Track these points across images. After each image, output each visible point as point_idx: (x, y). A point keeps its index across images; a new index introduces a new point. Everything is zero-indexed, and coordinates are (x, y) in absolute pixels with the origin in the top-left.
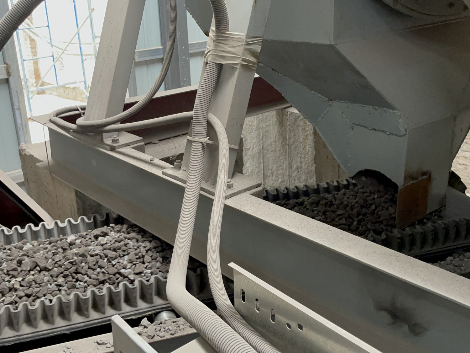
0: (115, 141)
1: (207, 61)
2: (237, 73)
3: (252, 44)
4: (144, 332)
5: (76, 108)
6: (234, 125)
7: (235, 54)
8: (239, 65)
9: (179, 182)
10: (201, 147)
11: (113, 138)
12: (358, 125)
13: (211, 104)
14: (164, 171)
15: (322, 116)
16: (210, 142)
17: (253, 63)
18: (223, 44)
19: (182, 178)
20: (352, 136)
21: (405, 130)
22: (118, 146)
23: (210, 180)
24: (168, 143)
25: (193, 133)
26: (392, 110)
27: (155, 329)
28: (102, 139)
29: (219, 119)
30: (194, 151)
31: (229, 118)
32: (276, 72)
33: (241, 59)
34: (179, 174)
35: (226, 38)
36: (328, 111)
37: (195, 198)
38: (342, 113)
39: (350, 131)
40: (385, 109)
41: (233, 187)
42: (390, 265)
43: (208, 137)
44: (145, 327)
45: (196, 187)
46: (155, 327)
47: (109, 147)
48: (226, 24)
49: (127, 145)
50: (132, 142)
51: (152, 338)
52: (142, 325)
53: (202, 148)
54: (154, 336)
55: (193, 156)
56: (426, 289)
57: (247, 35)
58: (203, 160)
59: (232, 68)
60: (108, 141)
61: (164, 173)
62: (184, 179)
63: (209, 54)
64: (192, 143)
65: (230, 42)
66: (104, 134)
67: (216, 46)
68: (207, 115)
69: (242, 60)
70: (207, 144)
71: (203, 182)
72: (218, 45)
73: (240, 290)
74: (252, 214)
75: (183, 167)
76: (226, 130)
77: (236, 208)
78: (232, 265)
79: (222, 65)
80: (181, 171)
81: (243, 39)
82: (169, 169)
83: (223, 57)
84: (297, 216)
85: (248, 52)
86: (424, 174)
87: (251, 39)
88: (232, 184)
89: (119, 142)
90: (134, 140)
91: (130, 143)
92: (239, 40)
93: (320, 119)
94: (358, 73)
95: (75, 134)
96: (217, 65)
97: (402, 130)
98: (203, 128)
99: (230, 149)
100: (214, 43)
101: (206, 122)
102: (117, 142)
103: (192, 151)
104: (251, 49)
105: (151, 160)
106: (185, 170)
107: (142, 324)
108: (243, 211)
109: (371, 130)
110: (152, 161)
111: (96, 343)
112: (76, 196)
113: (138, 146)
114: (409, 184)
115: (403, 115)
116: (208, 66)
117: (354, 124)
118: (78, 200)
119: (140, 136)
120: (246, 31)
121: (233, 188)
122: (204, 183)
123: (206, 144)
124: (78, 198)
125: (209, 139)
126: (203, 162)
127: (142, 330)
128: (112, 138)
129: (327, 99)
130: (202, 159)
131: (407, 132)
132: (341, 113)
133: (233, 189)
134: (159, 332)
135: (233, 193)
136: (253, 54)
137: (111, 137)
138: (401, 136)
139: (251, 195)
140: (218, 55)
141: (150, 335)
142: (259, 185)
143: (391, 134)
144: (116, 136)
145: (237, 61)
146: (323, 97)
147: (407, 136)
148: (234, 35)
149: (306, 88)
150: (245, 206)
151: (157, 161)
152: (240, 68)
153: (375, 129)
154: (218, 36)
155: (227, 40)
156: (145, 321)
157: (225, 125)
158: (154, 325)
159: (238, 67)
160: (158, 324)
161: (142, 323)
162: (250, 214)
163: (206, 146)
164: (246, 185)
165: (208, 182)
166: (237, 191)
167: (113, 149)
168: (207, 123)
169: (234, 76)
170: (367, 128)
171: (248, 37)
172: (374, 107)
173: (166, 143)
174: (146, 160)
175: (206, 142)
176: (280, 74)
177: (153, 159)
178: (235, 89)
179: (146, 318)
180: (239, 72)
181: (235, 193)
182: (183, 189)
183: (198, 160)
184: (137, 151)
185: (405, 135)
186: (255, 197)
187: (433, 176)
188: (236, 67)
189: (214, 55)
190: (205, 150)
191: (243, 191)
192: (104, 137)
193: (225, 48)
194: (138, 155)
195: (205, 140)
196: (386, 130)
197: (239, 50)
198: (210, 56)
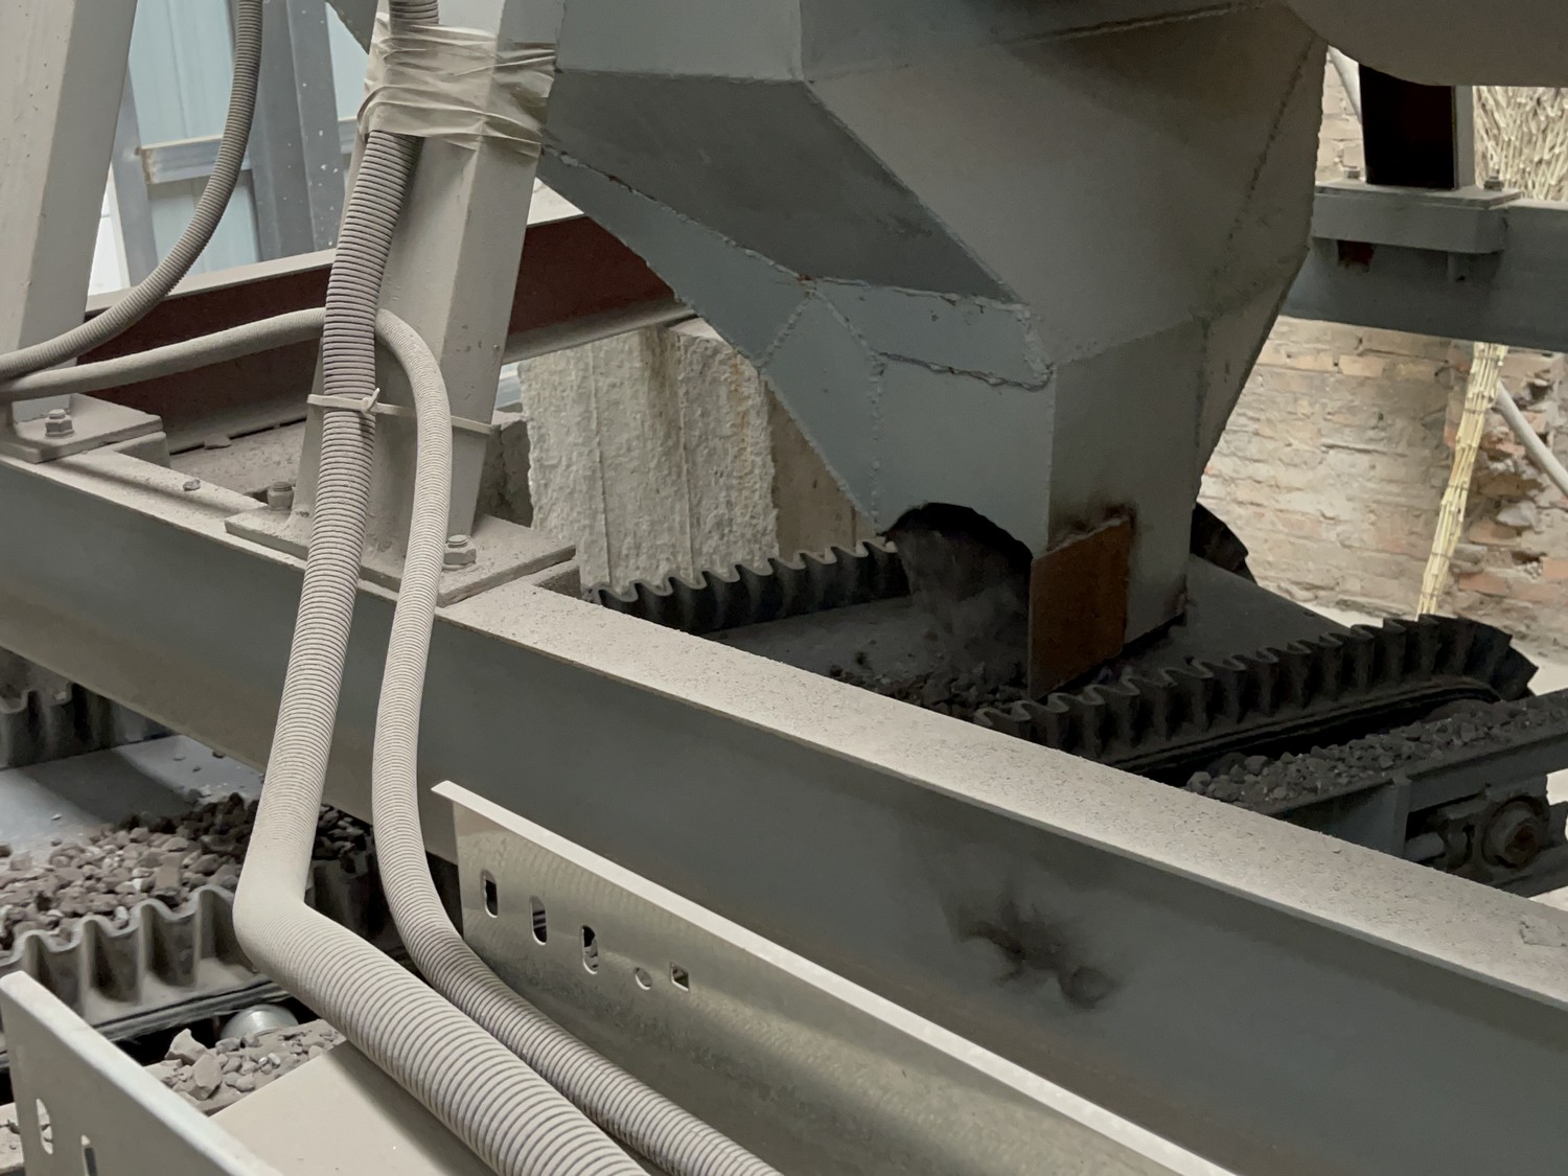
0: (56, 429)
1: (367, 128)
2: (471, 169)
3: (521, 67)
4: (183, 1078)
6: (469, 348)
7: (462, 103)
8: (479, 138)
9: (288, 556)
10: (357, 426)
11: (51, 418)
12: (898, 358)
13: (389, 279)
14: (233, 519)
15: (780, 334)
16: (386, 408)
17: (528, 134)
18: (420, 67)
19: (295, 541)
20: (880, 395)
21: (1048, 367)
22: (69, 445)
24: (263, 443)
25: (326, 379)
26: (1003, 302)
27: (222, 1067)
28: (10, 424)
29: (417, 329)
31: (450, 325)
32: (623, 186)
33: (484, 119)
34: (284, 528)
35: (430, 49)
36: (800, 314)
37: (340, 603)
38: (847, 320)
39: (875, 379)
40: (981, 300)
41: (474, 562)
42: (992, 778)
43: (378, 390)
44: (186, 1061)
45: (341, 563)
46: (222, 1058)
47: (35, 451)
48: (426, 1)
49: (105, 441)
50: (119, 433)
51: (212, 1095)
52: (173, 1057)
53: (359, 432)
54: (218, 1088)
55: (327, 461)
56: (1105, 844)
57: (500, 37)
58: (366, 471)
59: (455, 149)
60: (33, 431)
61: (231, 529)
62: (303, 542)
63: (371, 105)
64: (326, 416)
65: (442, 62)
66: (17, 405)
67: (395, 75)
68: (372, 317)
69: (487, 123)
70: (379, 416)
71: (371, 549)
72: (402, 73)
73: (478, 873)
74: (539, 646)
75: (297, 503)
76: (442, 366)
77: (485, 629)
78: (446, 789)
79: (419, 141)
80: (293, 518)
81: (486, 51)
82: (254, 518)
83: (423, 115)
84: (691, 646)
85: (509, 96)
86: (1113, 511)
87: (514, 49)
88: (473, 553)
89: (72, 433)
90: (127, 426)
91: (113, 434)
92: (474, 54)
93: (776, 343)
94: (887, 178)
96: (403, 142)
97: (1039, 366)
98: (363, 361)
99: (457, 431)
100: (389, 66)
101: (373, 342)
102: (66, 431)
103: (327, 444)
104: (518, 85)
105: (186, 490)
106: (307, 514)
107: (176, 1052)
108: (511, 637)
109: (939, 372)
110: (191, 493)
111: (6, 1130)
113: (142, 446)
114: (1066, 544)
115: (1039, 318)
116: (368, 146)
117: (885, 354)
119: (148, 412)
120: (498, 23)
121: (474, 566)
122: (372, 552)
123: (373, 418)
125: (381, 399)
126: (366, 478)
127: (174, 1073)
128: (48, 420)
129: (796, 275)
130: (361, 469)
131: (1051, 373)
132: (843, 322)
133: (476, 569)
134: (235, 1074)
135: (474, 584)
136: (526, 102)
137: (42, 417)
138: (1033, 388)
139: (540, 586)
140: (405, 107)
141: (202, 1088)
142: (568, 554)
143: (1004, 382)
144: (62, 411)
145: (471, 125)
146: (781, 268)
147: (1052, 388)
148: (455, 38)
149: (725, 239)
150: (517, 622)
151: (207, 491)
152: (480, 152)
153: (951, 370)
154: (399, 42)
155: (434, 55)
156: (184, 1042)
157: (440, 348)
158: (218, 1053)
159: (475, 146)
160: (231, 1048)
161: (175, 1048)
162: (535, 646)
163: (373, 425)
164: (520, 556)
166: (489, 575)
167: (50, 456)
168: (375, 346)
169: (462, 179)
170: (927, 366)
171: (504, 43)
172: (947, 296)
173: (254, 446)
174: (169, 490)
175: (373, 411)
176: (635, 192)
177: (195, 485)
178: (468, 223)
179: (187, 1031)
180: (478, 167)
181: (482, 580)
182: (297, 576)
183: (346, 471)
184: (136, 460)
185: (1045, 384)
186: (553, 593)
187: (1143, 517)
188: (465, 146)
189: (389, 107)
190: (371, 437)
191: (512, 576)
192: (16, 415)
193: (427, 83)
194: (142, 474)
195: (367, 402)
196: (987, 372)
197: (476, 89)
198: (378, 111)
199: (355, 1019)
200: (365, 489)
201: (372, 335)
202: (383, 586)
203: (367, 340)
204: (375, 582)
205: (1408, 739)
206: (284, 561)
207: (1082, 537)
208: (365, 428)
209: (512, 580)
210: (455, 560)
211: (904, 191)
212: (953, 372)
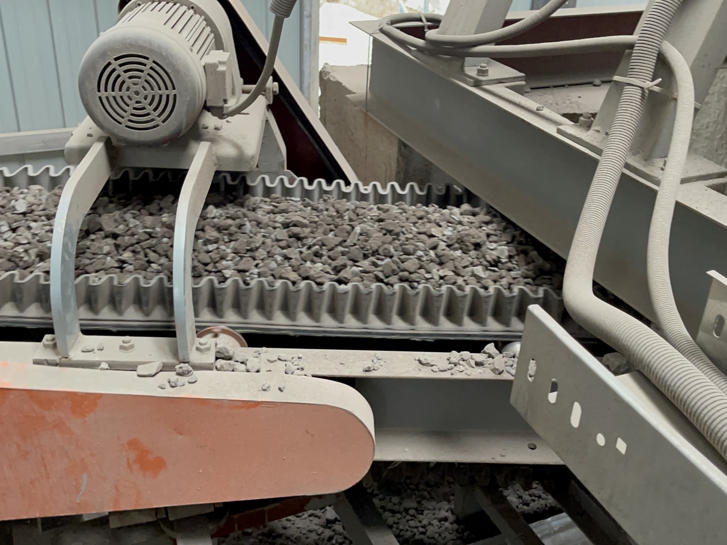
0: (483, 72)
4: (489, 363)
5: (418, 16)
6: (704, 66)
9: (585, 149)
10: (640, 95)
11: (481, 67)
14: (561, 127)
16: (658, 89)
19: (591, 142)
22: (486, 80)
23: (641, 151)
25: (630, 70)
27: (506, 363)
28: (462, 67)
29: (682, 53)
30: (626, 100)
31: (699, 53)
34: (587, 136)
44: (490, 356)
46: (505, 359)
47: (472, 80)
49: (500, 81)
50: (507, 79)
51: (500, 374)
52: (485, 353)
53: (640, 98)
54: (503, 371)
55: (622, 108)
58: (639, 117)
60: (471, 71)
61: (559, 131)
62: (595, 144)
64: (626, 87)
66: (467, 59)
68: (660, 43)
74: (709, 216)
75: (594, 125)
76: (691, 70)
78: (713, 273)
80: (591, 132)
82: (569, 127)
89: (487, 75)
90: (510, 76)
91: (504, 79)
95: (419, 55)
98: (650, 64)
101: (657, 55)
105: (538, 110)
106: (599, 131)
107: (487, 351)
108: (695, 209)
110: (540, 111)
111: (417, 362)
112: (398, 152)
113: (516, 86)
118: (400, 159)
119: (520, 71)
123: (647, 92)
124: (401, 156)
125: (657, 85)
126: (638, 120)
127: (486, 360)
128: (479, 68)
134: (510, 367)
137: (475, 66)
139: (708, 187)
141: (497, 369)
144: (485, 65)
150: (697, 201)
151: (546, 112)
156: (490, 348)
157: (691, 63)
158: (503, 357)
160: (509, 356)
161: (487, 349)
163: (647, 95)
165: (637, 154)
167: (477, 84)
168: (657, 58)
174: (530, 109)
175: (650, 89)
177: (542, 109)
178: (722, 4)
179: (493, 344)
183: (630, 115)
184: (514, 92)
186: (715, 191)
190: (645, 101)
191: (695, 180)
192: (466, 63)
194: (517, 99)
195: (648, 84)
200: (636, 125)
201: (657, 52)
208: (643, 96)
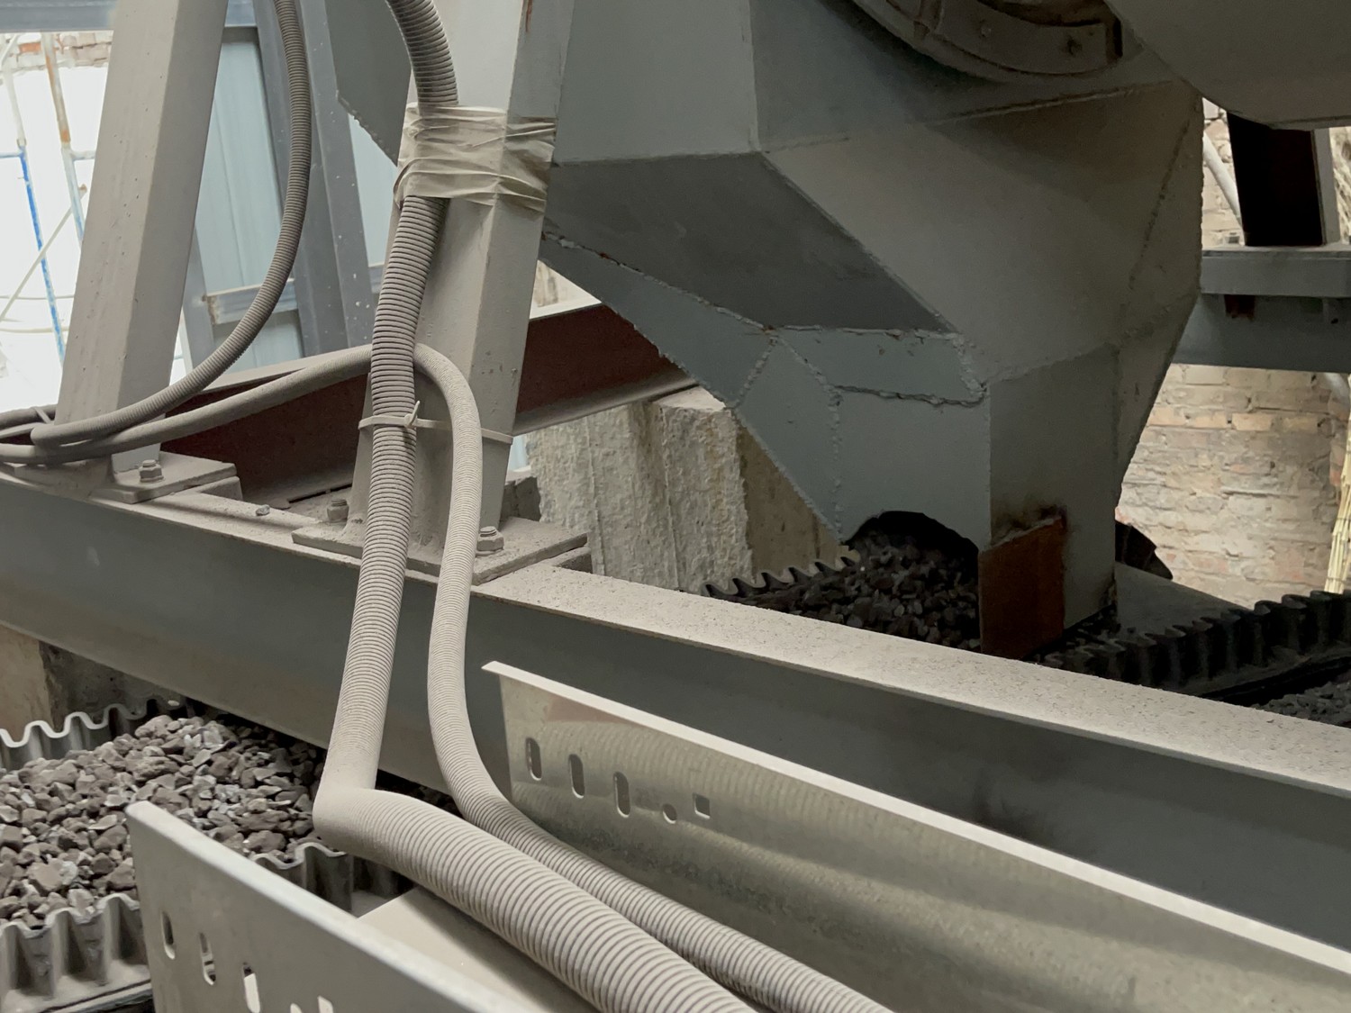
0: (148, 475)
1: (402, 196)
2: (489, 222)
3: (527, 137)
5: (32, 414)
6: (492, 371)
7: (480, 168)
8: (495, 196)
9: (346, 556)
10: (401, 439)
11: (144, 467)
12: (852, 389)
13: (423, 319)
14: (298, 532)
15: (750, 378)
16: (425, 423)
17: (536, 192)
18: (443, 141)
19: (351, 543)
20: (838, 423)
21: (982, 386)
22: (160, 488)
23: (434, 535)
26: (940, 333)
28: (110, 474)
29: (449, 357)
30: (379, 453)
31: (476, 353)
32: (612, 262)
33: (498, 180)
34: (342, 535)
35: (451, 126)
36: (765, 360)
37: (392, 583)
38: (806, 360)
39: (831, 409)
40: (921, 333)
41: (502, 549)
43: (418, 402)
47: (131, 493)
48: (448, 86)
49: (188, 485)
50: (200, 478)
53: (403, 444)
55: (377, 469)
57: (509, 111)
58: (410, 476)
59: (475, 207)
60: (130, 479)
61: (297, 539)
62: (358, 544)
63: (404, 176)
64: (375, 432)
65: (464, 136)
66: (116, 457)
67: (424, 150)
68: (411, 349)
69: (501, 183)
70: (420, 430)
71: (415, 544)
72: (430, 148)
73: (524, 739)
74: (559, 609)
75: (352, 513)
76: (470, 382)
77: (514, 599)
78: (494, 667)
79: (446, 201)
80: (349, 525)
81: (498, 125)
83: (448, 180)
84: (690, 602)
85: (518, 161)
86: (1046, 512)
87: (521, 122)
88: (501, 541)
89: (162, 478)
90: (207, 472)
91: (195, 479)
92: (489, 128)
93: (746, 385)
94: (835, 231)
95: (31, 473)
96: (431, 203)
97: (974, 385)
99: (486, 441)
100: (419, 142)
101: (412, 370)
102: (157, 477)
103: (376, 455)
104: (525, 151)
105: (259, 515)
106: (361, 521)
108: (537, 604)
109: (889, 398)
110: (262, 517)
112: (45, 667)
113: (219, 487)
114: (1006, 540)
115: (971, 344)
116: (403, 214)
117: (840, 387)
118: (53, 680)
119: (224, 461)
120: (508, 101)
121: (502, 552)
122: (416, 546)
123: (415, 433)
124: (52, 672)
125: (420, 414)
126: (410, 482)
128: (141, 468)
129: (761, 326)
130: (406, 474)
131: (985, 390)
132: (803, 363)
133: (505, 554)
135: (504, 565)
136: (532, 165)
137: (137, 468)
138: (971, 405)
139: (560, 566)
140: (434, 174)
142: (580, 542)
143: (946, 402)
144: (153, 461)
145: (486, 186)
146: (748, 321)
147: (987, 402)
148: (472, 116)
149: (699, 299)
150: (540, 592)
151: (274, 515)
152: (497, 207)
153: (898, 396)
154: (426, 121)
155: (455, 130)
157: (468, 372)
159: (491, 202)
162: (557, 609)
163: (415, 438)
164: (541, 544)
166: (515, 558)
167: (144, 497)
168: (414, 372)
169: (482, 229)
170: (877, 394)
171: (513, 117)
172: (890, 331)
174: (244, 516)
175: (414, 425)
176: (622, 265)
177: (266, 511)
178: (488, 265)
180: (495, 219)
181: (509, 563)
182: (354, 572)
183: (393, 476)
184: (216, 497)
185: (981, 399)
186: (570, 570)
187: (1072, 520)
188: (486, 203)
189: (420, 176)
190: (413, 447)
191: (534, 560)
192: (116, 466)
193: (450, 154)
194: (221, 506)
195: (407, 419)
196: (928, 394)
197: (490, 156)
198: (410, 180)
199: (424, 860)
200: (409, 491)
201: (411, 364)
202: (426, 573)
203: (407, 368)
204: (420, 571)
205: (1322, 697)
206: (342, 560)
207: (1021, 533)
208: (409, 440)
209: (536, 562)
210: (486, 547)
211: (849, 240)
212: (900, 398)
